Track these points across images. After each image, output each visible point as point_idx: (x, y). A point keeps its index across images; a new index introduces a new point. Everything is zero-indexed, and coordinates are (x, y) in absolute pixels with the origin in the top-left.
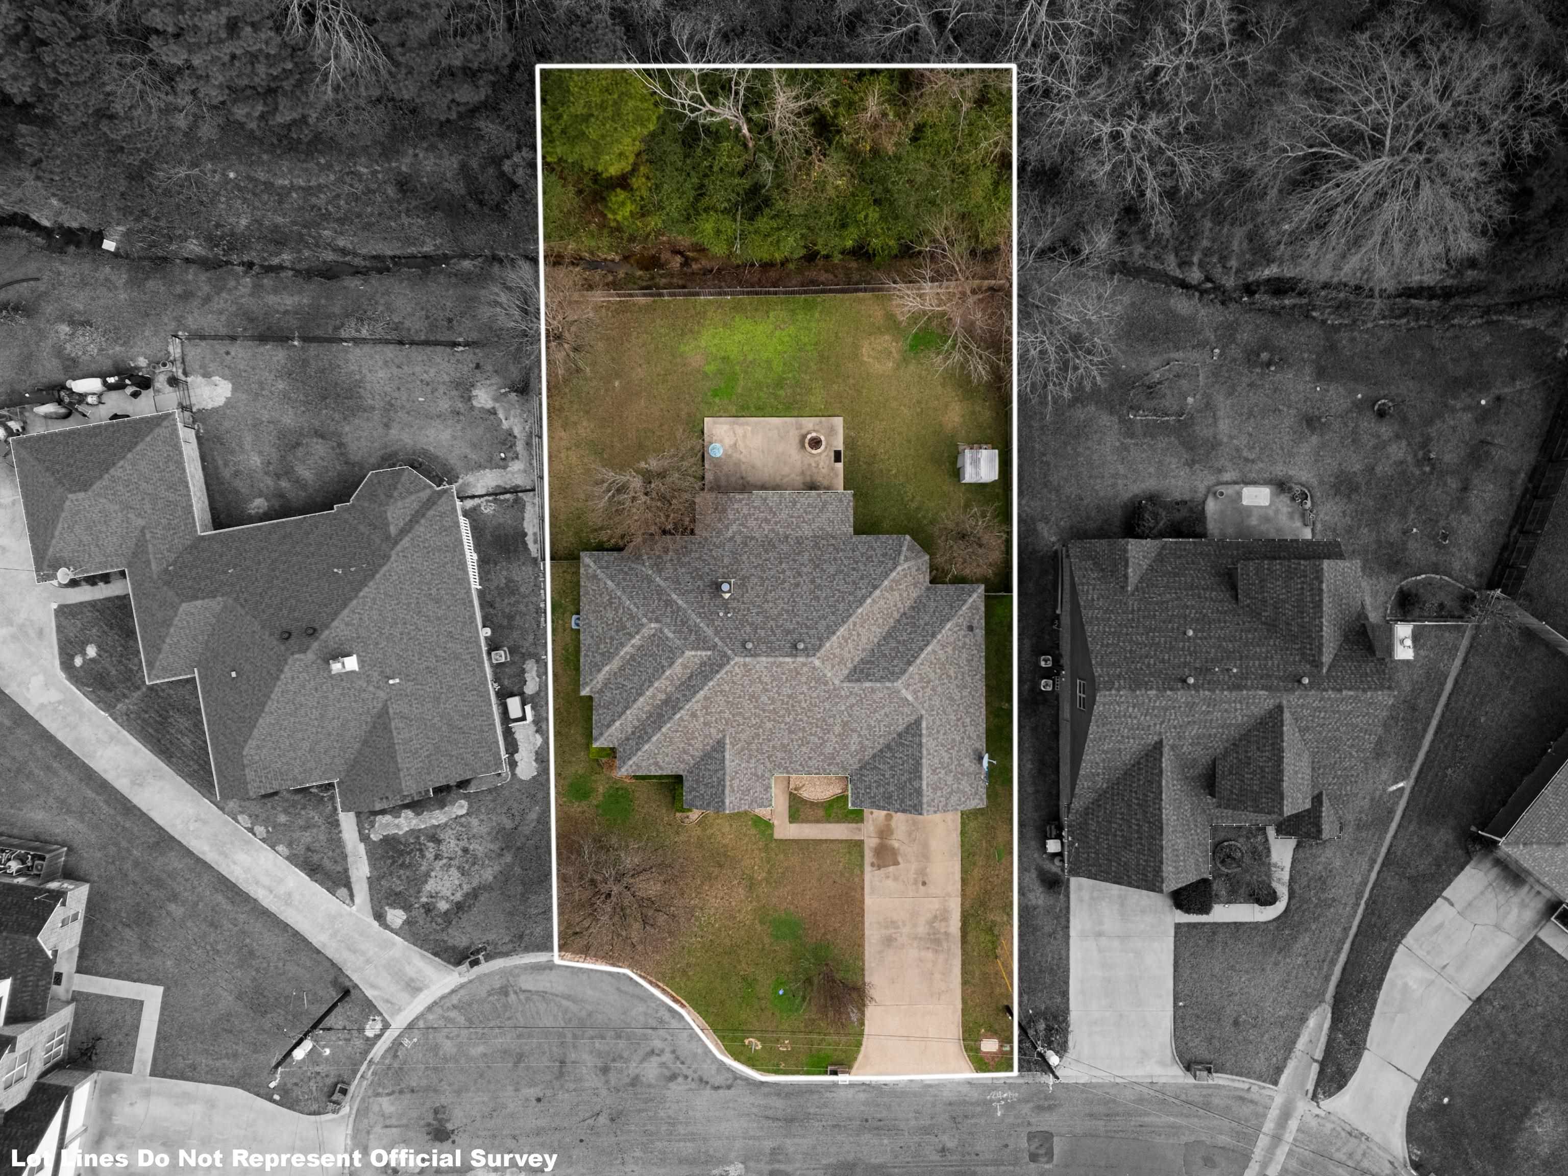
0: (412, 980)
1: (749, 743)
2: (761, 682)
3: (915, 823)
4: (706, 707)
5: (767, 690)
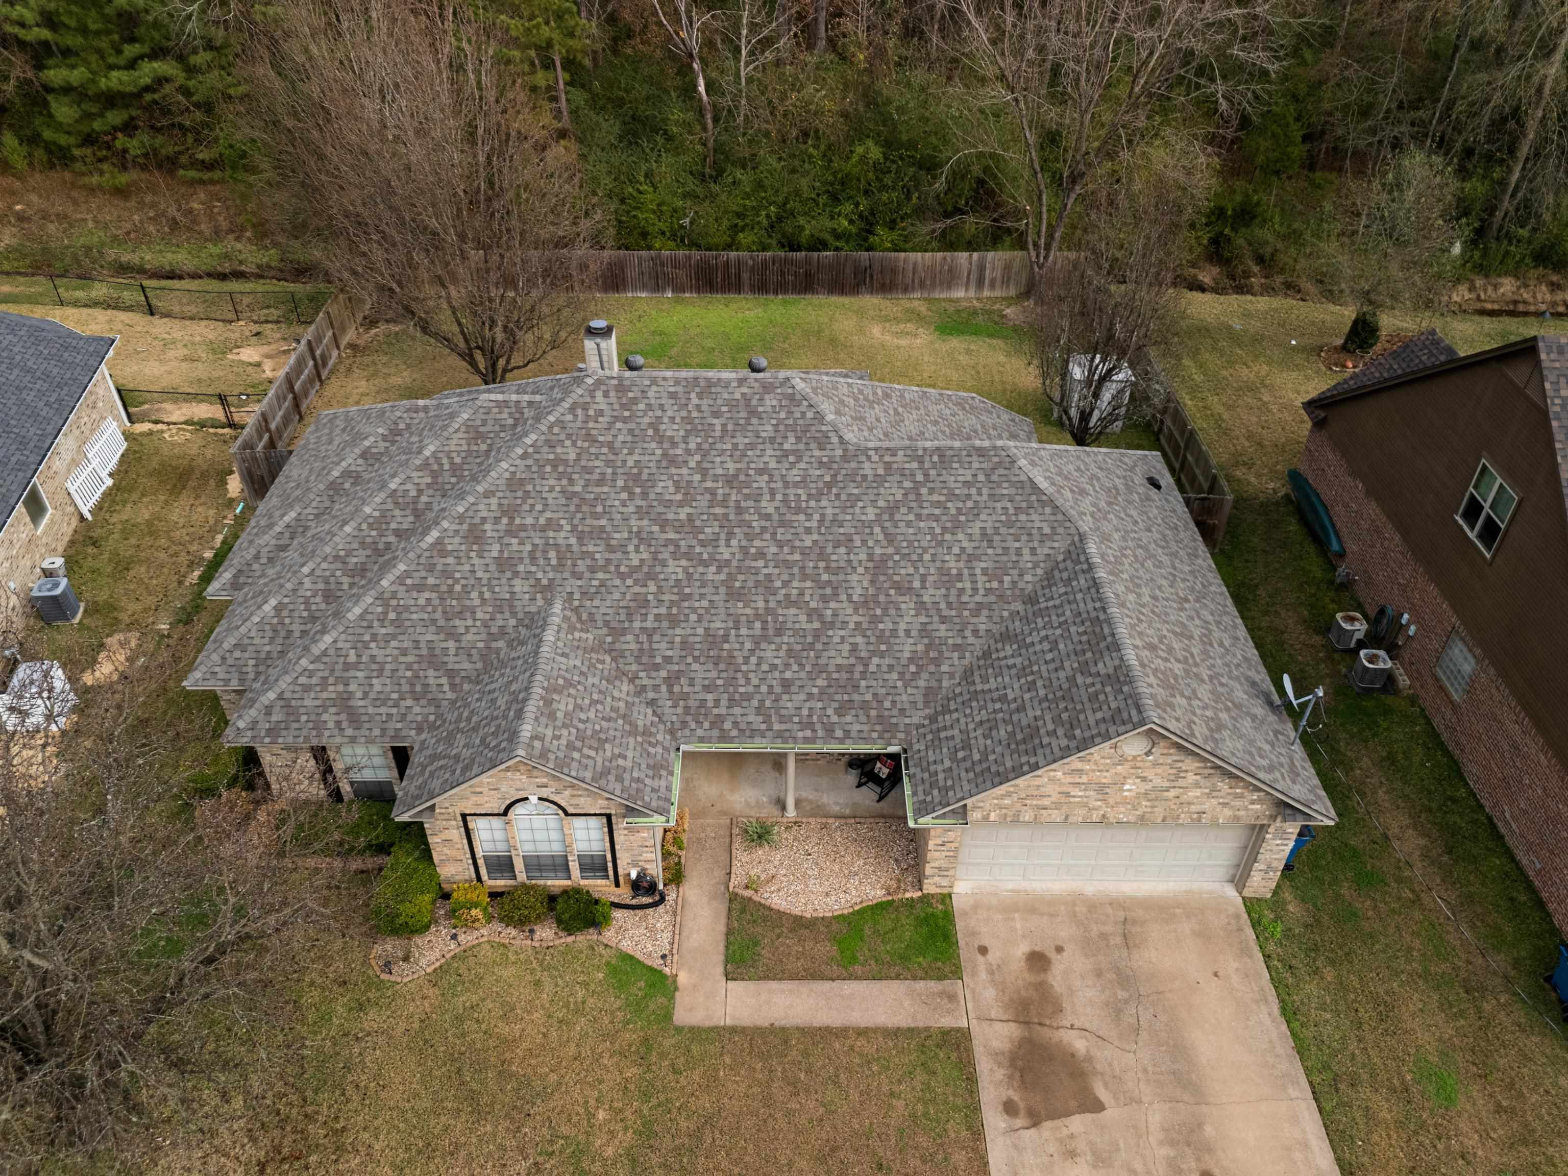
1: (618, 632)
2: (660, 438)
3: (1124, 979)
4: (510, 512)
5: (673, 461)
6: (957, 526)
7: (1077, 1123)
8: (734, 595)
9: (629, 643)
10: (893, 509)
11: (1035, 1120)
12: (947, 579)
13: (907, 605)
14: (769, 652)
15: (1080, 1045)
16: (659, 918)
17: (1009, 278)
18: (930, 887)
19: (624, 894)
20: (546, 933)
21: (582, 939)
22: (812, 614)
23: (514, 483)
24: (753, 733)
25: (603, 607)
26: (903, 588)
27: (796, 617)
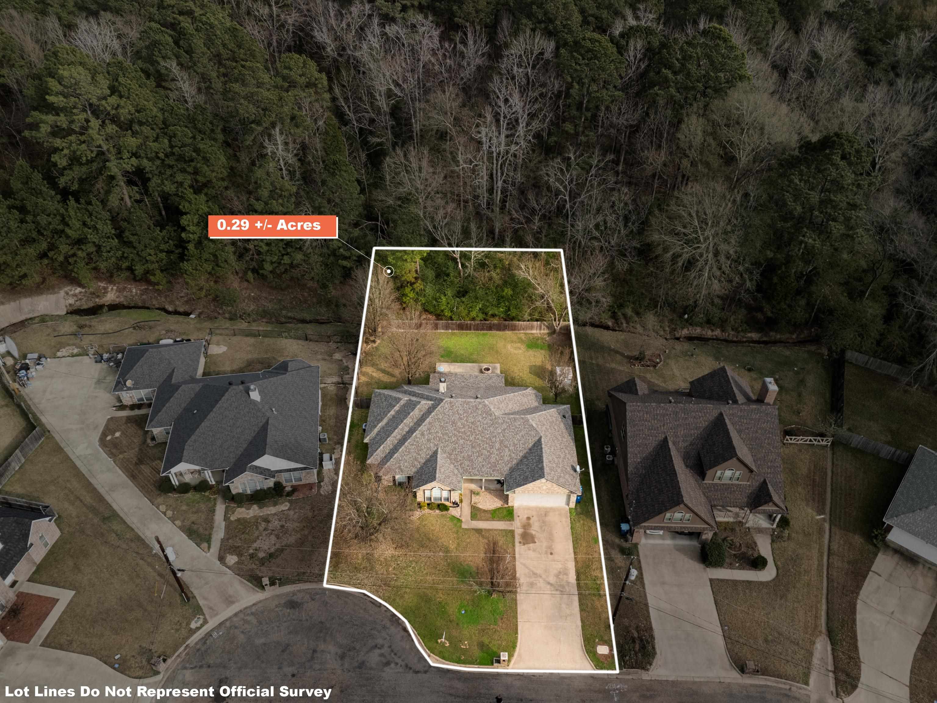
0: (230, 596)
1: (451, 454)
2: (458, 414)
3: (544, 522)
4: (429, 429)
5: (461, 419)
6: (517, 434)
7: (531, 545)
8: (473, 447)
9: (453, 457)
10: (504, 430)
11: (524, 544)
12: (515, 445)
13: (507, 450)
14: (480, 459)
15: (534, 533)
16: (458, 509)
18: (510, 504)
19: (451, 505)
20: (437, 511)
21: (444, 513)
22: (488, 451)
23: (430, 423)
24: (476, 475)
25: (448, 449)
26: (506, 447)
27: (485, 452)
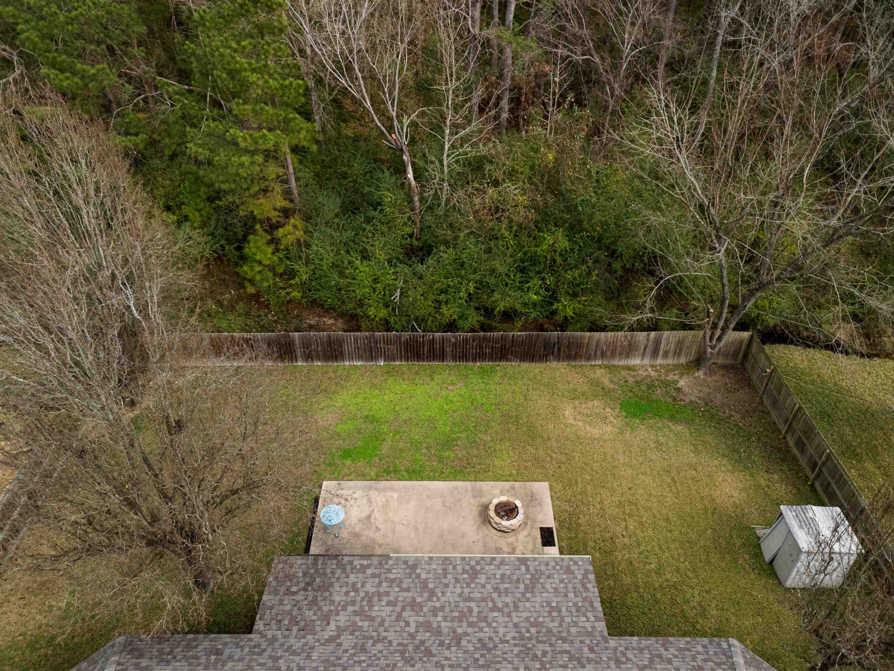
17: (681, 350)
